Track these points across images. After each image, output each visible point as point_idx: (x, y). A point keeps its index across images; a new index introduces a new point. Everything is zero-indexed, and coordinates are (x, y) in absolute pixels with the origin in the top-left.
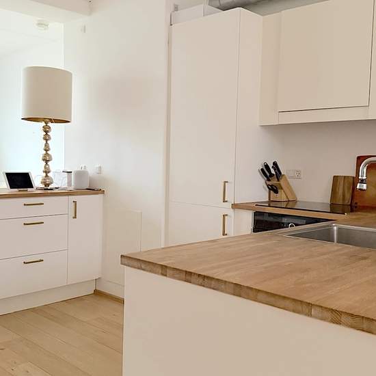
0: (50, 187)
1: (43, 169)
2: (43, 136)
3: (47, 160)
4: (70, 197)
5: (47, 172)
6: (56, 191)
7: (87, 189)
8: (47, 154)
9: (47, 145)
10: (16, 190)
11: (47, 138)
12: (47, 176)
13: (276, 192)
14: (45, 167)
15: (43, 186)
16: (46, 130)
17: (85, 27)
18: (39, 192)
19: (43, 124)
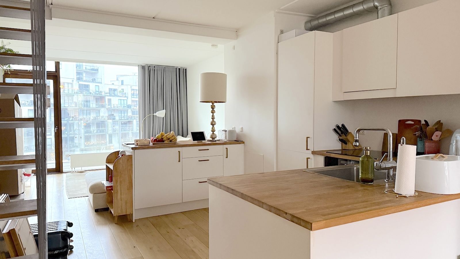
0: (216, 139)
1: (211, 129)
2: (211, 111)
3: (213, 124)
4: (224, 146)
5: (213, 131)
6: (217, 142)
7: (235, 141)
8: (213, 121)
9: (213, 116)
10: (196, 142)
11: (213, 112)
12: (213, 133)
13: (346, 144)
14: (212, 129)
15: (211, 139)
16: (213, 107)
17: (234, 46)
18: (209, 142)
19: (211, 104)
